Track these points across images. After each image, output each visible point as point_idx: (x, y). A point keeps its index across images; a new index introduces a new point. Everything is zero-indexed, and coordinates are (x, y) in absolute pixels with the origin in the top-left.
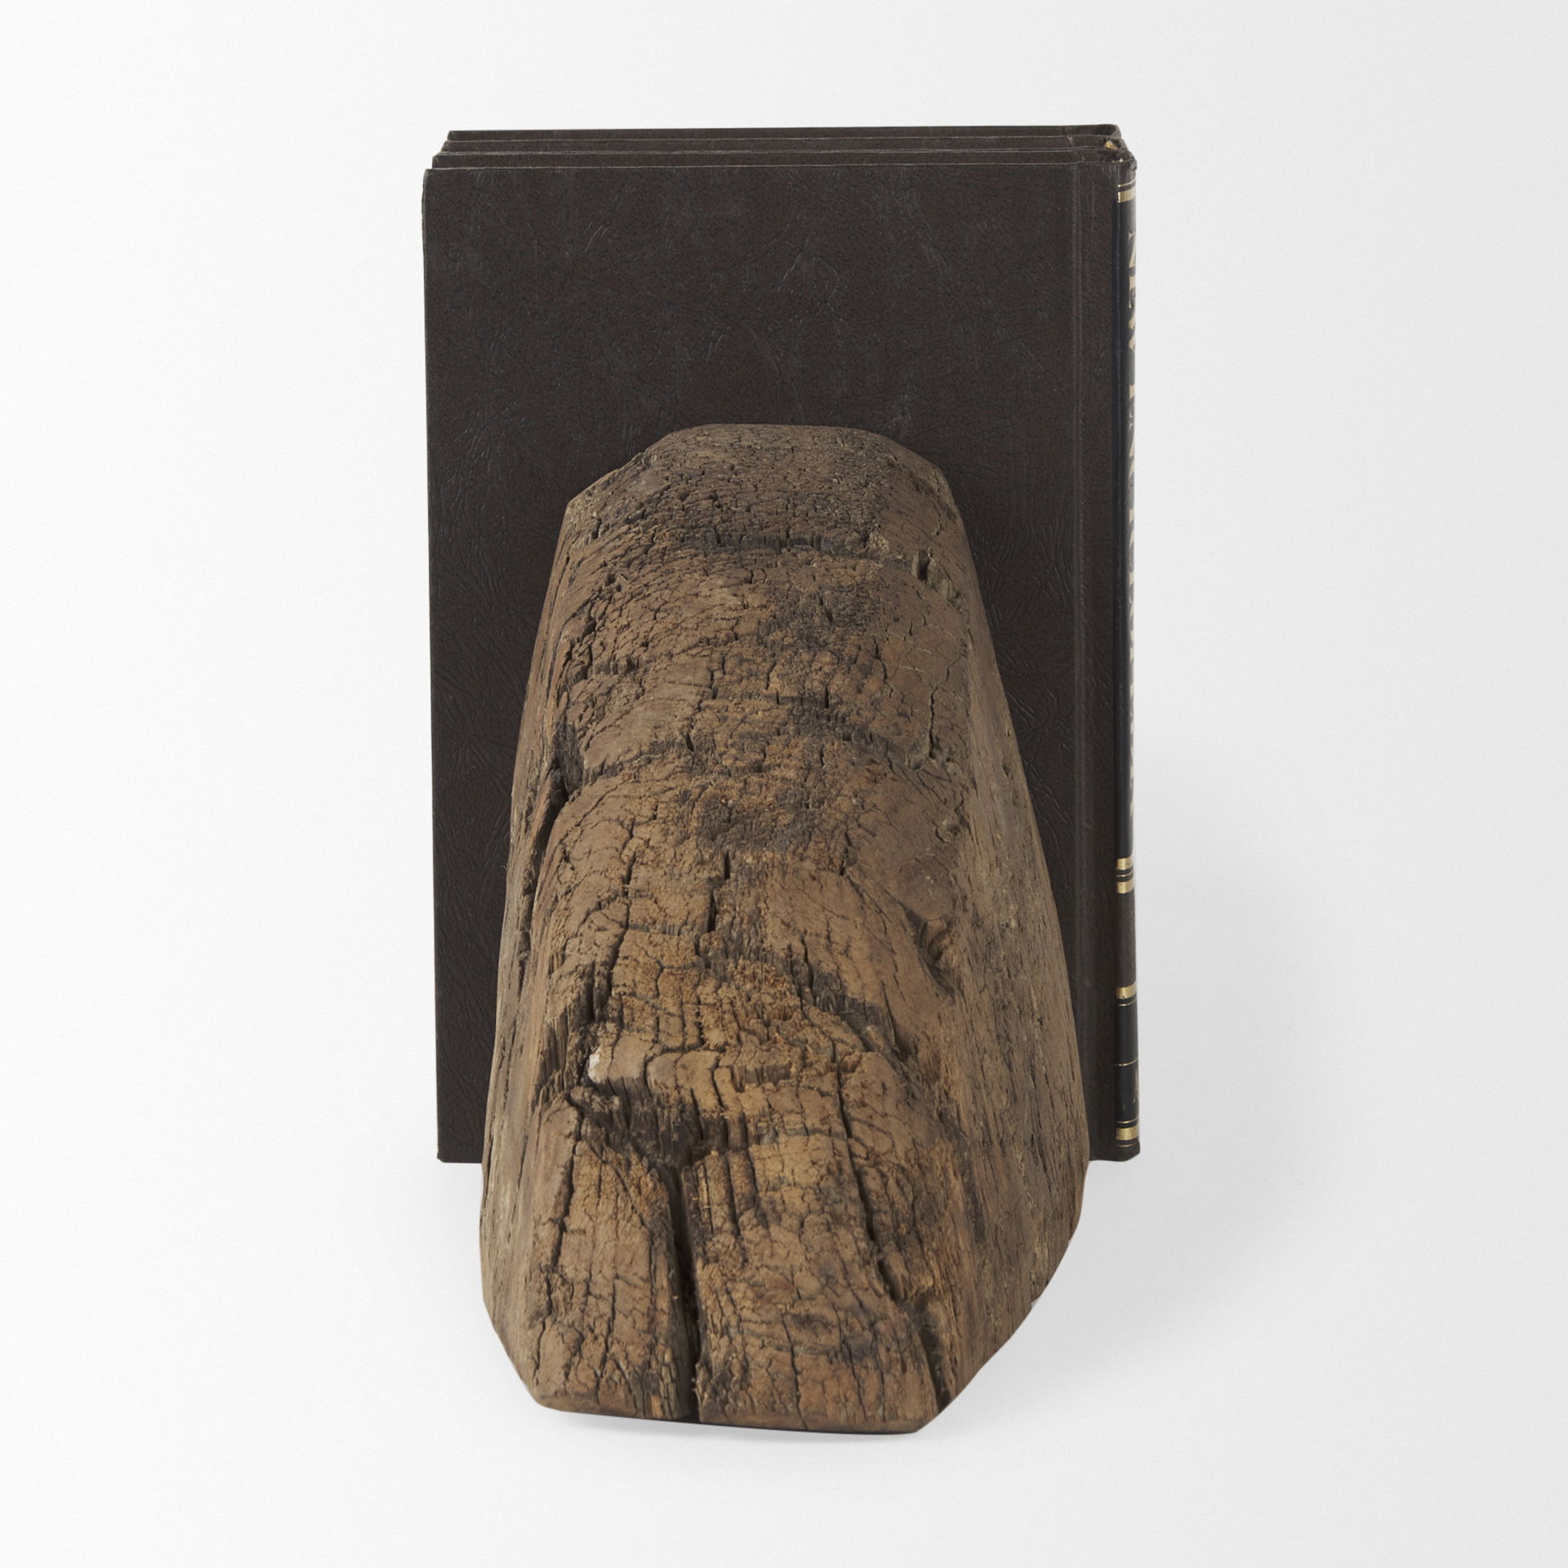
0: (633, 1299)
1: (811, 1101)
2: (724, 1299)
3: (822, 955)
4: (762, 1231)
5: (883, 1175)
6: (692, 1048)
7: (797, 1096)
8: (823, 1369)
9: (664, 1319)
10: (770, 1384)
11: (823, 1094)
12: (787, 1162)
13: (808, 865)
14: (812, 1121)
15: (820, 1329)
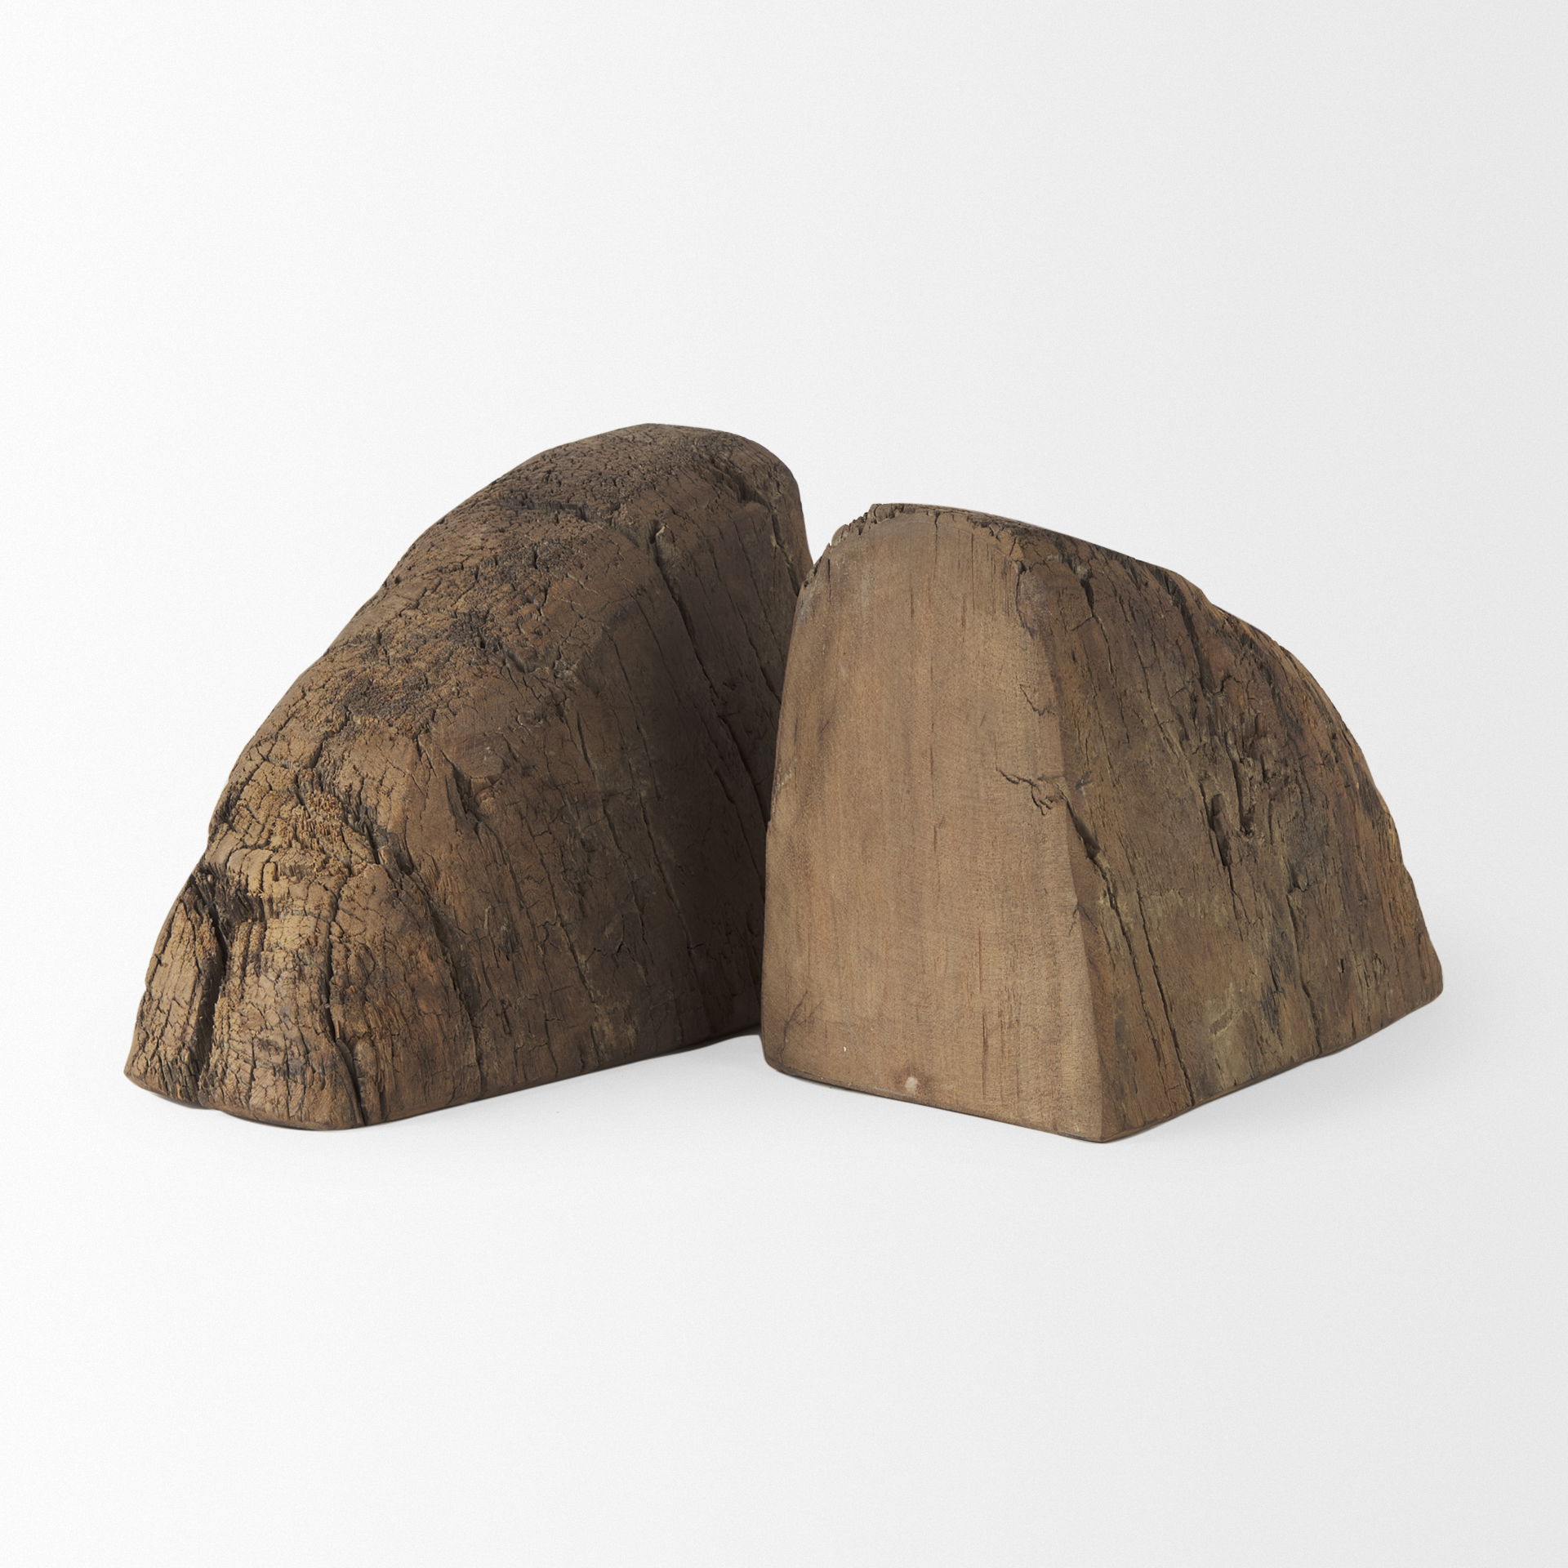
0: (179, 1014)
1: (316, 892)
2: (225, 1022)
3: (371, 792)
4: (256, 979)
5: (348, 950)
6: (260, 847)
7: (308, 888)
8: (269, 1079)
9: (190, 1031)
10: (235, 1084)
11: (326, 889)
12: (285, 933)
13: (393, 730)
14: (310, 907)
15: (273, 1051)
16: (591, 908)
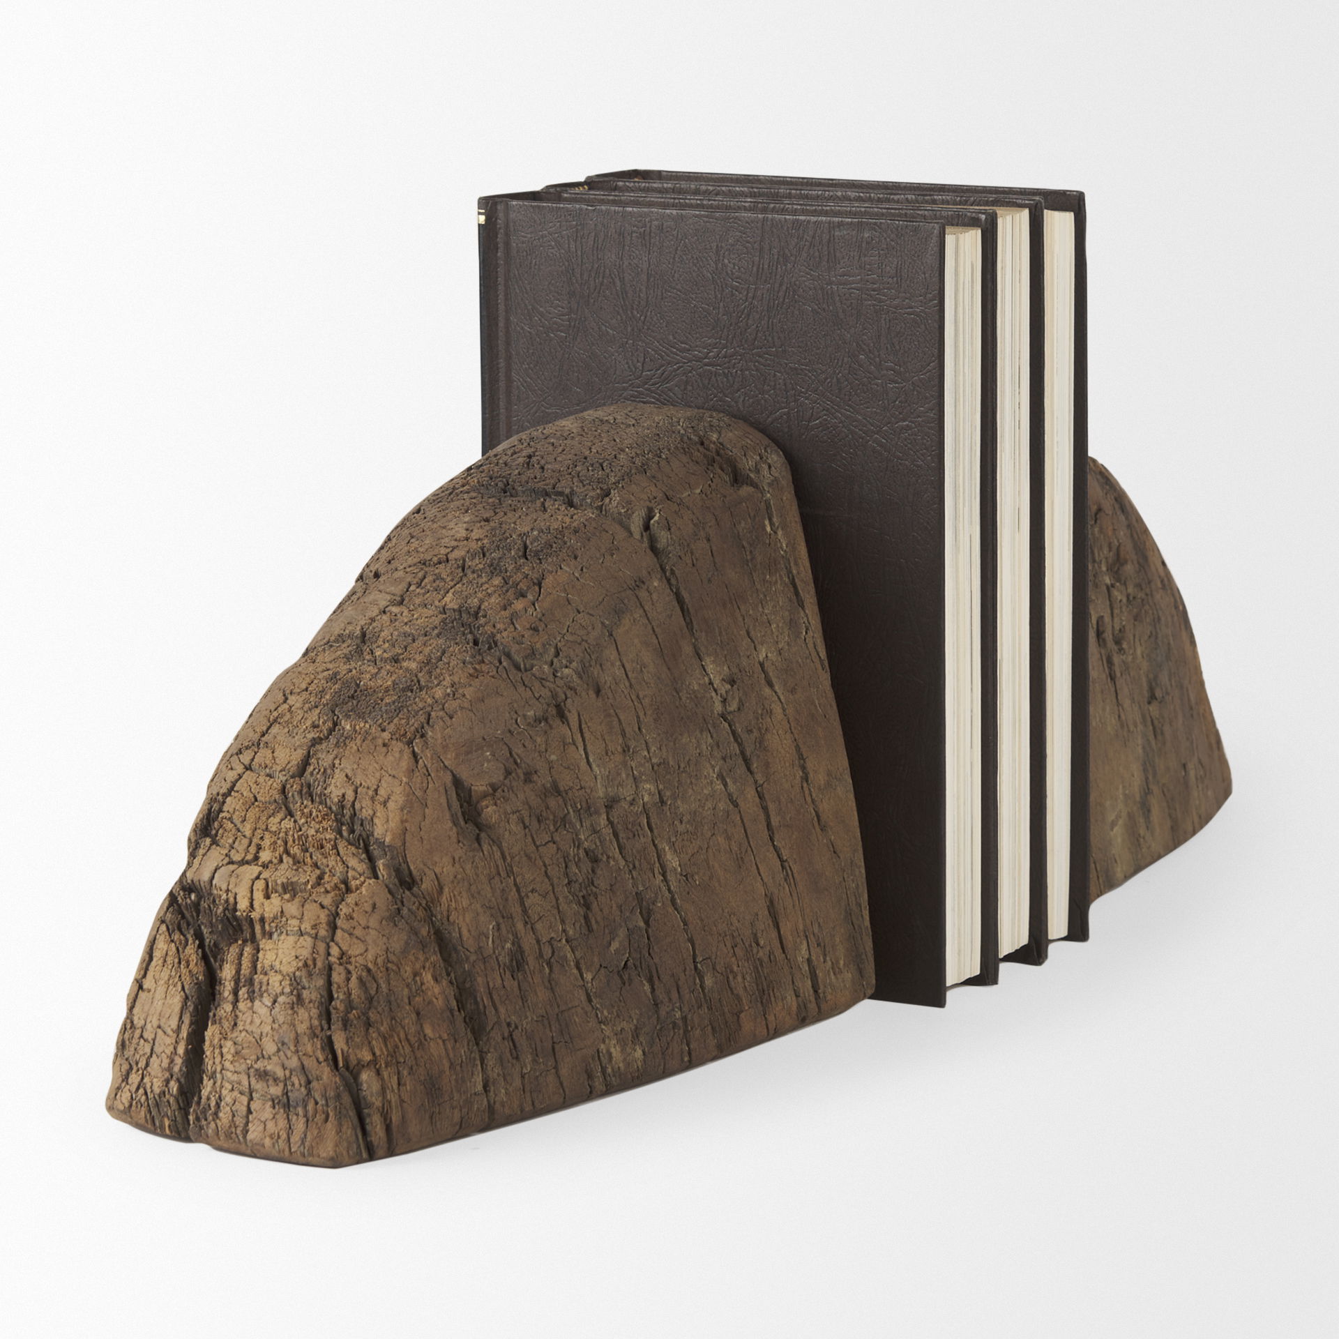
0: (165, 1044)
1: (312, 910)
2: (217, 1051)
3: (366, 802)
4: (250, 1004)
5: (349, 972)
6: (248, 863)
7: (303, 906)
8: (268, 1112)
9: (178, 1061)
10: (230, 1118)
11: (323, 907)
12: (280, 954)
13: (386, 735)
14: (306, 926)
15: (271, 1082)
16: (597, 922)
